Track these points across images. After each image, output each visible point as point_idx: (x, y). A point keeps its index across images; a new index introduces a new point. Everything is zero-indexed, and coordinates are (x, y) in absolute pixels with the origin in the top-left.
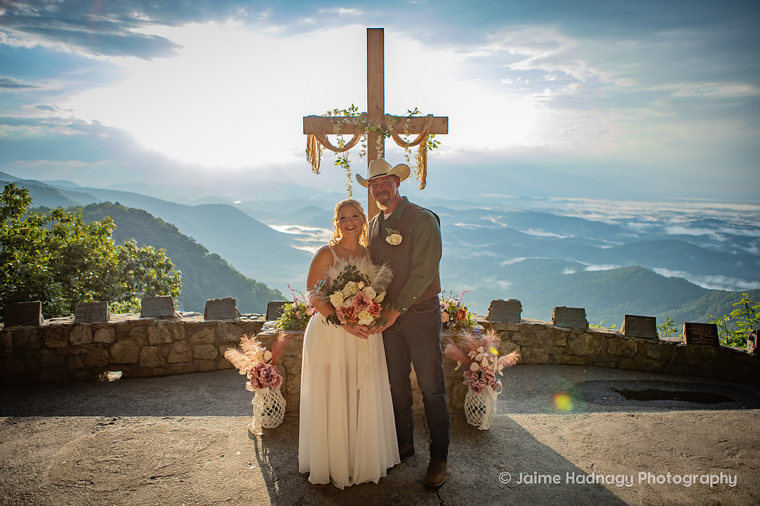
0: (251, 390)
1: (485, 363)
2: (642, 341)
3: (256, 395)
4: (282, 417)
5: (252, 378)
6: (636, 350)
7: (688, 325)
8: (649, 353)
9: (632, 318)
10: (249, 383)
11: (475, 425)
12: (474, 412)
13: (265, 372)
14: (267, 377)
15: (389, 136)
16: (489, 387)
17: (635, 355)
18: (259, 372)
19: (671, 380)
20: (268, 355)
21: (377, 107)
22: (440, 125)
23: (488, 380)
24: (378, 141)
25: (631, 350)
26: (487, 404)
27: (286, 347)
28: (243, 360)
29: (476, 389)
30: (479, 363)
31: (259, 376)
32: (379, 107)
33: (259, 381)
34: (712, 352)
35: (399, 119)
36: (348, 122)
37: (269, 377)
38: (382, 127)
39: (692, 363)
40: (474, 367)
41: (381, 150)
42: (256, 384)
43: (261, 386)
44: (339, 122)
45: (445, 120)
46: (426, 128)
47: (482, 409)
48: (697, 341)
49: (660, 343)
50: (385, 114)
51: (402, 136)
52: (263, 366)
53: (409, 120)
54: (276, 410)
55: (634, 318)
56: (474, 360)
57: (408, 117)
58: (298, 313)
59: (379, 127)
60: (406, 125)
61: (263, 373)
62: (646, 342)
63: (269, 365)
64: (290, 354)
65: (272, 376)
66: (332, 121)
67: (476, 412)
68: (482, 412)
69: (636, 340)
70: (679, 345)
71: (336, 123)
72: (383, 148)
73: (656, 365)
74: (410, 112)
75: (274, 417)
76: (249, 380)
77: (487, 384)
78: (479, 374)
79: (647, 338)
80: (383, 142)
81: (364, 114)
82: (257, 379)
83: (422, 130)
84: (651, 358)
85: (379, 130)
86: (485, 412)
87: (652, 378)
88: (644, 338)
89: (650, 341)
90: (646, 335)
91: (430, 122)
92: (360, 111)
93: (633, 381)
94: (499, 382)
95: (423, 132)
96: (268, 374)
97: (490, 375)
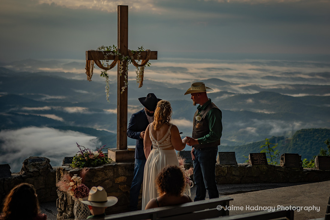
2: (229, 166)
5: (76, 194)
6: (227, 172)
7: (251, 155)
8: (234, 173)
9: (222, 154)
16: (188, 185)
17: (226, 175)
19: (246, 186)
21: (125, 46)
22: (154, 55)
24: (127, 64)
25: (224, 172)
34: (265, 168)
35: (135, 54)
36: (112, 54)
38: (129, 57)
39: (256, 176)
45: (156, 53)
46: (148, 57)
48: (257, 163)
49: (239, 166)
50: (129, 50)
51: (136, 61)
55: (224, 154)
57: (140, 52)
62: (231, 166)
66: (103, 54)
69: (226, 166)
70: (248, 166)
71: (106, 55)
73: (237, 179)
74: (139, 49)
77: (187, 182)
79: (231, 164)
84: (234, 175)
85: (127, 59)
87: (237, 186)
88: (230, 164)
89: (234, 166)
90: (231, 162)
91: (150, 54)
92: (117, 49)
93: (228, 189)
95: (147, 59)
96: (86, 190)
97: (188, 178)
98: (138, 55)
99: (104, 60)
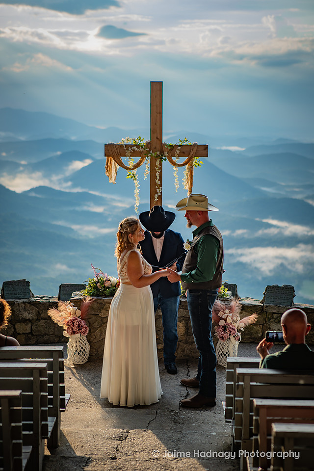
0: (67, 336)
1: (229, 320)
3: (70, 340)
4: (88, 356)
5: (68, 328)
10: (65, 332)
11: (223, 365)
12: (221, 355)
13: (78, 323)
14: (79, 326)
15: (165, 159)
16: (232, 337)
18: (73, 323)
20: (79, 313)
21: (157, 138)
22: (202, 151)
23: (230, 332)
24: (158, 163)
26: (231, 349)
27: (90, 307)
28: (62, 315)
29: (222, 338)
30: (225, 320)
31: (74, 326)
32: (159, 137)
33: (73, 330)
35: (173, 148)
36: (137, 149)
37: (80, 327)
38: (161, 153)
40: (222, 323)
41: (159, 169)
42: (71, 332)
43: (74, 333)
44: (130, 149)
45: (206, 147)
46: (192, 153)
47: (227, 353)
50: (163, 142)
51: (174, 159)
52: (76, 319)
53: (179, 148)
54: (84, 350)
56: (221, 318)
57: (180, 146)
58: (98, 284)
59: (158, 153)
60: (178, 152)
61: (76, 324)
63: (79, 319)
64: (93, 313)
65: (82, 326)
66: (125, 148)
67: (223, 355)
68: (227, 355)
71: (128, 150)
72: (161, 168)
74: (181, 141)
75: (82, 356)
76: (65, 330)
77: (230, 335)
78: (225, 327)
80: (161, 164)
81: (148, 144)
82: (72, 328)
83: (190, 154)
85: (158, 156)
86: (229, 355)
91: (195, 149)
92: (145, 141)
94: (239, 334)
95: (190, 156)
96: (79, 325)
97: (233, 329)
98: (177, 150)
99: (126, 156)
